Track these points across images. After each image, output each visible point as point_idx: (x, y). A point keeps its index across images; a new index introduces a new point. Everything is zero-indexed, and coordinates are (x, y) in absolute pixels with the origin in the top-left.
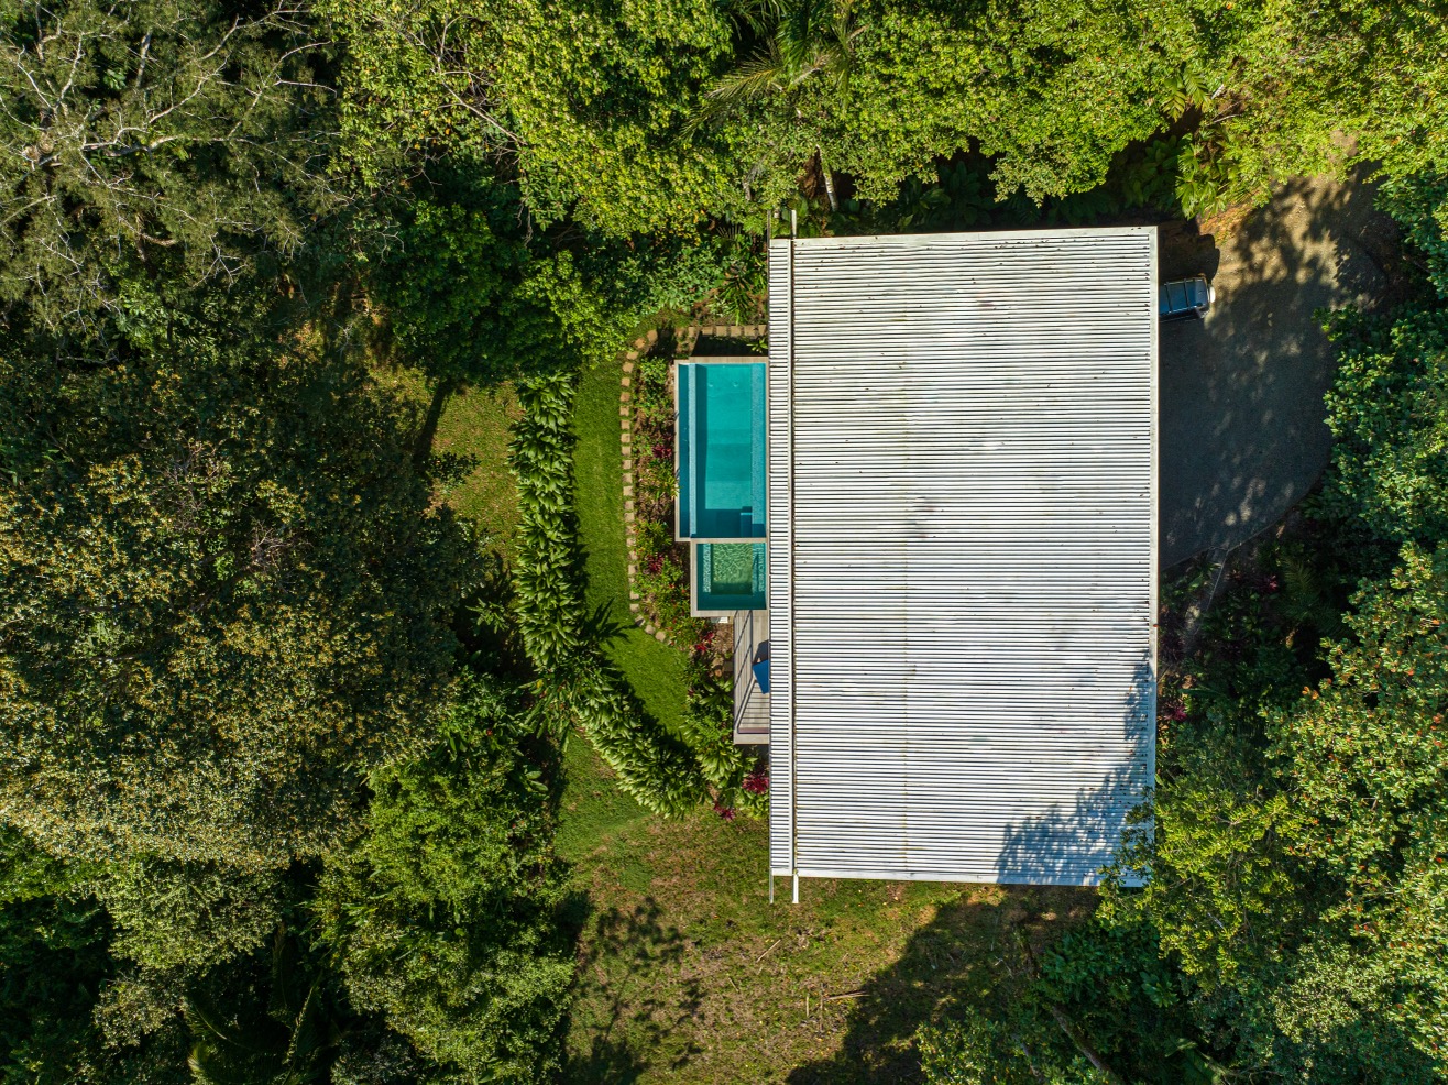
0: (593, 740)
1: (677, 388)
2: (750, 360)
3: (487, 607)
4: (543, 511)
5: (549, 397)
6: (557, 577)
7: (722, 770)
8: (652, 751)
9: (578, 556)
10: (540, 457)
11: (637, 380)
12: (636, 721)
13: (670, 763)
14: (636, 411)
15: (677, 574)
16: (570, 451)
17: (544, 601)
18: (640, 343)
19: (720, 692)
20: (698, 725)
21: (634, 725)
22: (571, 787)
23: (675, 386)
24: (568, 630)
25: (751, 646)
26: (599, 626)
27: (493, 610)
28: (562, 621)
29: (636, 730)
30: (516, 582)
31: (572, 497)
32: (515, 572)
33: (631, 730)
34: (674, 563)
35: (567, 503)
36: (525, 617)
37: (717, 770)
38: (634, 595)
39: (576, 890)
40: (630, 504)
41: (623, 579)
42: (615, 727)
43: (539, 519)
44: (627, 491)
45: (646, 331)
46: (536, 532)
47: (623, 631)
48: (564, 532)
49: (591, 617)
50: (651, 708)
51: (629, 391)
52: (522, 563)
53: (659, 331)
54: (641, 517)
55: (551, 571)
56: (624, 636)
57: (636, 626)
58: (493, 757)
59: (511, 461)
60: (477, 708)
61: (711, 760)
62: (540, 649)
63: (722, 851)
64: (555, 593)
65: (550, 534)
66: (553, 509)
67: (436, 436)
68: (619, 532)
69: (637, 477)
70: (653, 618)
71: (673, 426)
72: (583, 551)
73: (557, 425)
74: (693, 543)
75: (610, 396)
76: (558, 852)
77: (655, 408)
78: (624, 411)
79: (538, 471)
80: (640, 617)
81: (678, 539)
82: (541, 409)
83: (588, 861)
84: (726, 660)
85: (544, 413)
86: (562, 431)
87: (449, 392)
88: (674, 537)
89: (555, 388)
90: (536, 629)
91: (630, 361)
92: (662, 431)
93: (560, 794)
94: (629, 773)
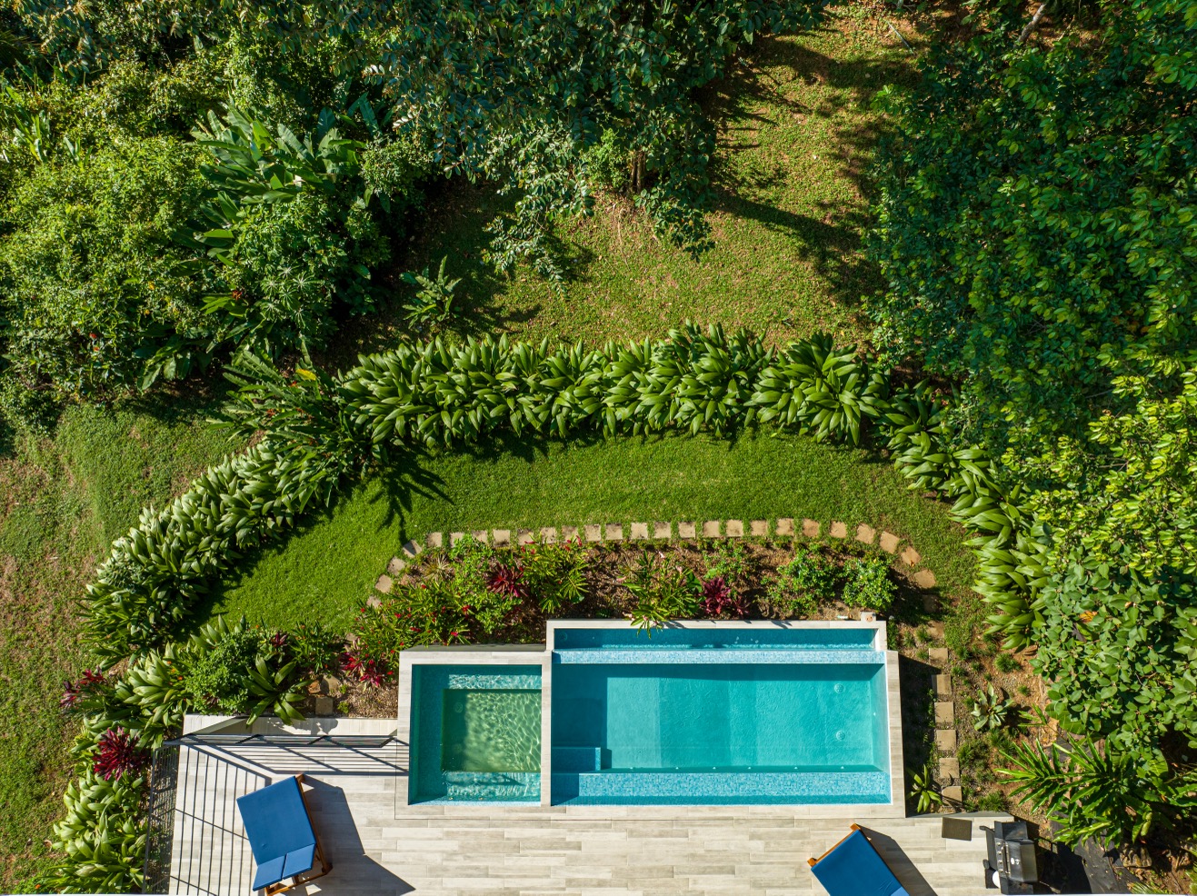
0: (222, 468)
1: (833, 625)
2: (894, 771)
3: (446, 293)
4: (606, 383)
5: (814, 392)
6: (491, 406)
7: (141, 690)
8: (194, 564)
9: (527, 443)
10: (701, 377)
11: (845, 551)
12: (247, 537)
13: (173, 595)
14: (786, 547)
15: (486, 620)
16: (709, 431)
17: (451, 385)
18: (910, 556)
19: (275, 694)
20: (219, 652)
21: (240, 534)
22: (163, 431)
23: (838, 623)
24: (399, 424)
25: (338, 772)
26: (408, 478)
27: (441, 304)
28: (414, 414)
29: (233, 540)
30: (487, 341)
31: (630, 434)
32: (503, 340)
33: (233, 529)
34: (507, 616)
35: (619, 425)
36: (426, 353)
37: (145, 684)
38: (457, 537)
39: (17, 439)
40: (617, 535)
41: (486, 521)
42: (238, 503)
43: (593, 377)
44: (639, 530)
45: (933, 569)
46: (569, 374)
47: (397, 518)
48: (568, 420)
49: (424, 465)
50: (271, 564)
51: (823, 536)
52: (518, 349)
53: (934, 591)
54: (594, 553)
55: (501, 397)
56: (388, 522)
57: (404, 541)
58: (195, 300)
59: (691, 330)
60: (275, 272)
61: (162, 670)
62: (370, 378)
63: (39, 675)
64: (466, 401)
65: (566, 394)
66: (609, 401)
67: (728, 216)
68: (567, 514)
69: (665, 548)
70: (414, 572)
71: (759, 617)
72: (536, 451)
73: (758, 407)
74: (541, 657)
75: (813, 502)
76: (71, 411)
77: (797, 584)
78: (784, 527)
79: (675, 374)
80: (419, 550)
81: (552, 625)
82: (786, 379)
83: (56, 457)
84: (336, 701)
85: (781, 386)
86: (749, 416)
87: (804, 236)
88: (554, 617)
89: (829, 403)
90: (404, 370)
91: (878, 538)
92: (749, 595)
93: (153, 414)
94: (163, 527)
